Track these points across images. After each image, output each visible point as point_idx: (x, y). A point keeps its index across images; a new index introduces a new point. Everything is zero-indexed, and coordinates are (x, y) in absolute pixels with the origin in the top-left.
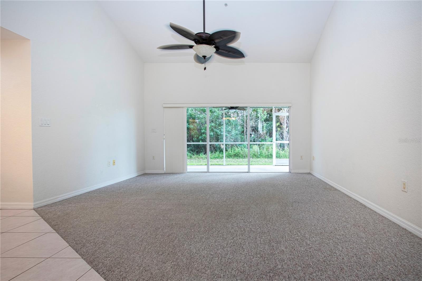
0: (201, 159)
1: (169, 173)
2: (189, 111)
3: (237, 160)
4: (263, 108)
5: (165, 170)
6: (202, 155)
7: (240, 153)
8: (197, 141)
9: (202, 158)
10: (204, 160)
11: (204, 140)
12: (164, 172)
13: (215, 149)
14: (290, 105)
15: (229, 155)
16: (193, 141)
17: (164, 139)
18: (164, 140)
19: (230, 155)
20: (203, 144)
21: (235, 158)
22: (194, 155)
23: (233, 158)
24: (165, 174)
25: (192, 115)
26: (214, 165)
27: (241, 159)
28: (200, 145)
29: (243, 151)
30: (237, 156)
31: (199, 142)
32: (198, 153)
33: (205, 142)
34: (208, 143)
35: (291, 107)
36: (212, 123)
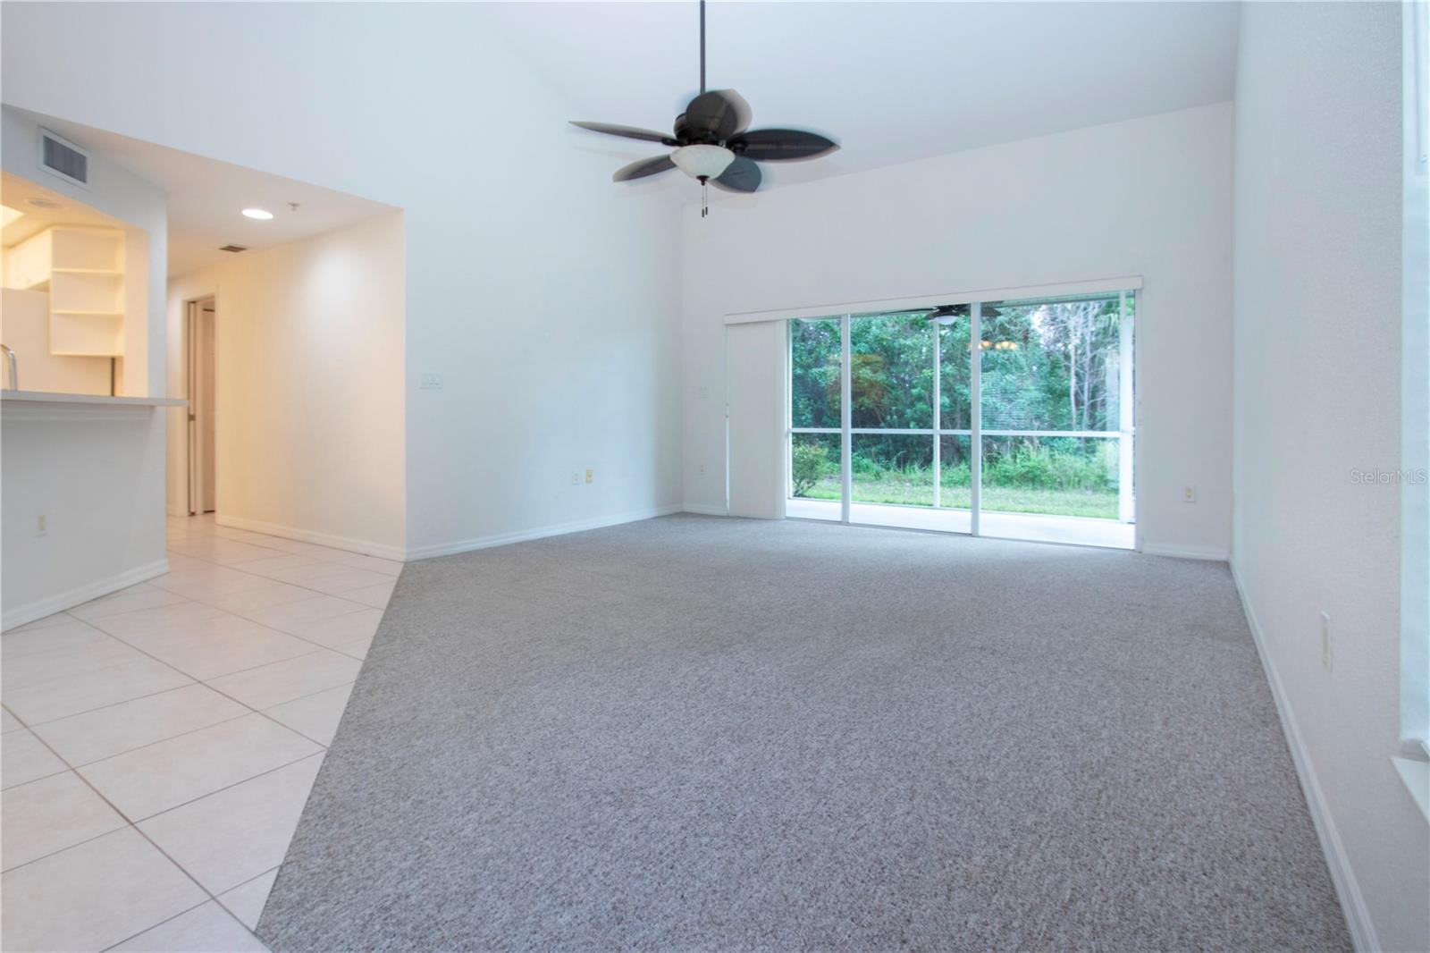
0: (908, 484)
1: (738, 518)
2: (874, 328)
3: (1029, 494)
4: (1071, 301)
5: (728, 504)
6: (916, 472)
7: (1044, 471)
8: (901, 426)
9: (911, 481)
10: (915, 488)
11: (925, 421)
12: (725, 514)
13: (957, 452)
14: (1137, 284)
15: (1003, 474)
16: (890, 426)
17: (727, 416)
18: (728, 420)
19: (1004, 476)
20: (920, 436)
21: (1024, 488)
22: (888, 469)
23: (1018, 486)
24: (728, 517)
25: (882, 339)
26: (911, 504)
27: (1047, 494)
28: (908, 436)
29: (1057, 465)
30: (1032, 479)
31: (909, 427)
32: (902, 463)
33: (928, 428)
34: (937, 432)
35: (1141, 290)
36: (947, 366)
